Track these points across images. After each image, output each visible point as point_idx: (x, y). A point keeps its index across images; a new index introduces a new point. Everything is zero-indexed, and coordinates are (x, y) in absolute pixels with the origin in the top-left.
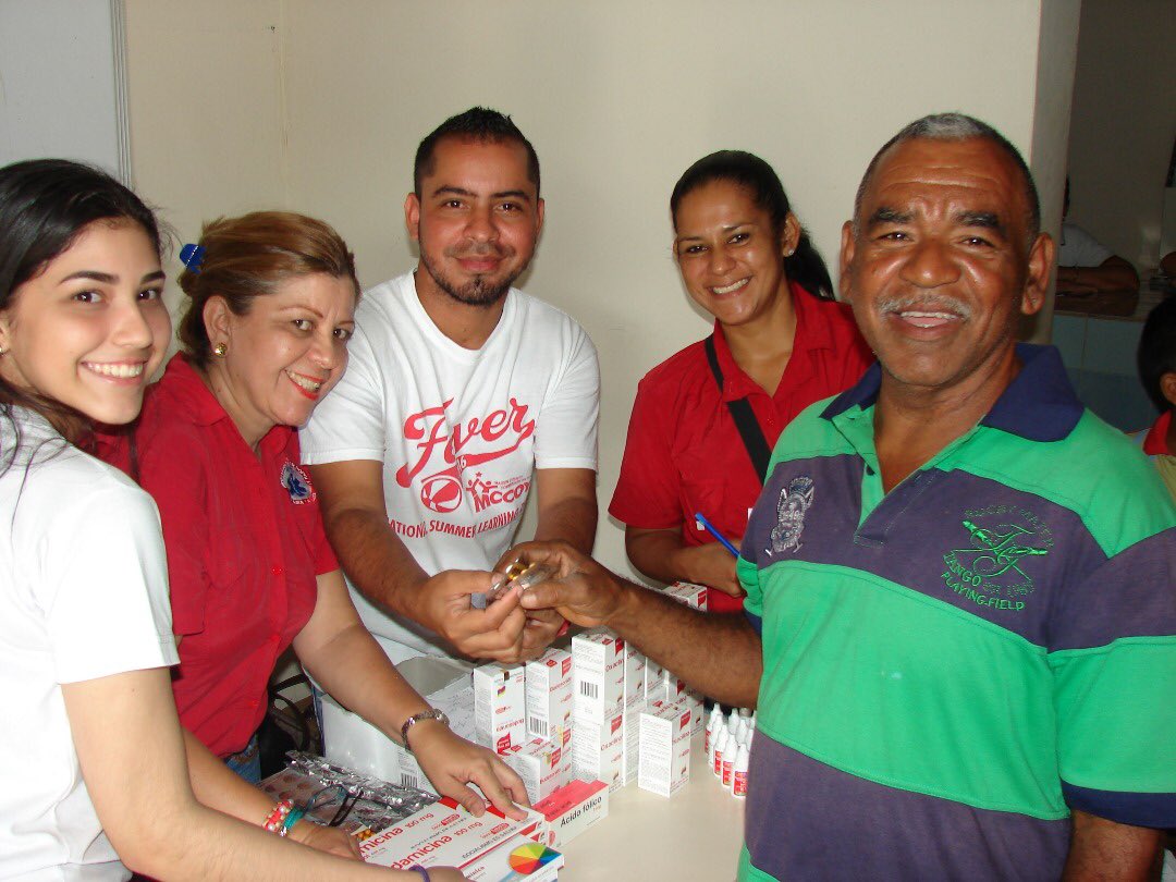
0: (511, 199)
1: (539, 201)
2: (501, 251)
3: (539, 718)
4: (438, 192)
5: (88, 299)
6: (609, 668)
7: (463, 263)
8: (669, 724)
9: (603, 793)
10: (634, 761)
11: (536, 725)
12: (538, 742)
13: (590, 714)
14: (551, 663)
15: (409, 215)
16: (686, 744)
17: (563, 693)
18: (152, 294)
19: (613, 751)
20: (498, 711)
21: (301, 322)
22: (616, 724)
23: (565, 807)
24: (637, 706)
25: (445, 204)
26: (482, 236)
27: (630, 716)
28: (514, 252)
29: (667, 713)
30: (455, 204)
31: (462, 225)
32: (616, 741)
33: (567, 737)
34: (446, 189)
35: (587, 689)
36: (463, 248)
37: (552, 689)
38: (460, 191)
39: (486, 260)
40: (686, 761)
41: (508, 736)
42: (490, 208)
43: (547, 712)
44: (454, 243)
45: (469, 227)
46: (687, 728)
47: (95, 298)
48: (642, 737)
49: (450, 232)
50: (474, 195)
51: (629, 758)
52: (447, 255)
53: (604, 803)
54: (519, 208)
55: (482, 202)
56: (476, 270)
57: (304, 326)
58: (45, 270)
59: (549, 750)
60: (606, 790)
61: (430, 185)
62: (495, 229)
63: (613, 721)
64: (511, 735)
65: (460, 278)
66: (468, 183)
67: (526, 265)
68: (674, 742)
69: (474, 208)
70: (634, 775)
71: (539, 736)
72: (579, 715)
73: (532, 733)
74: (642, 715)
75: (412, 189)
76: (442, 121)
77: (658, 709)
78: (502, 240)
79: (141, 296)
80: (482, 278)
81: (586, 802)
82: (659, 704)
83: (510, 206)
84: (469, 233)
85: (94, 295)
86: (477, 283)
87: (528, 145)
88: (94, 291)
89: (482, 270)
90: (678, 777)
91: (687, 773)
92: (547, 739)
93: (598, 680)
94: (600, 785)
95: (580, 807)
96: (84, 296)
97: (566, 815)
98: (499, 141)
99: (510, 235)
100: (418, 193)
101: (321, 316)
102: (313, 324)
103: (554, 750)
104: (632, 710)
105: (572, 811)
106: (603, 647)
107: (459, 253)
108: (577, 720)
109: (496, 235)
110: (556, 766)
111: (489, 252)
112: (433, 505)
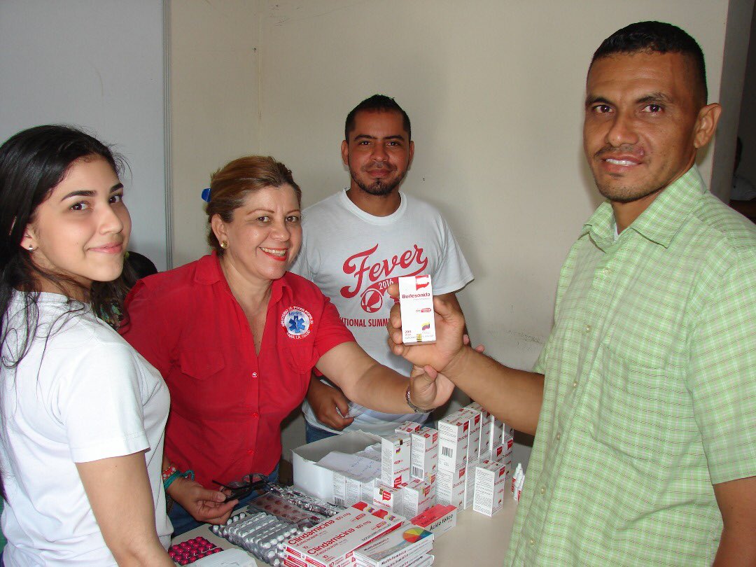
0: (394, 140)
1: (411, 142)
2: (390, 168)
3: (419, 467)
4: (357, 138)
5: (80, 208)
6: (459, 440)
7: (370, 173)
8: (493, 474)
9: (454, 512)
10: (471, 495)
11: (416, 471)
12: (417, 481)
13: (447, 466)
14: (427, 436)
15: (343, 153)
16: (502, 486)
17: (432, 453)
18: (117, 198)
19: (459, 489)
20: (396, 463)
21: (263, 218)
22: (462, 473)
23: (432, 519)
24: (474, 462)
25: (360, 144)
26: (379, 158)
27: (470, 468)
28: (396, 168)
29: (491, 467)
30: (366, 143)
31: (370, 154)
32: (461, 482)
33: (433, 479)
34: (361, 136)
35: (446, 451)
36: (370, 165)
37: (426, 451)
38: (368, 137)
39: (382, 171)
40: (501, 496)
41: (400, 478)
42: (384, 145)
43: (423, 464)
44: (366, 163)
45: (373, 154)
46: (503, 476)
47: (84, 206)
48: (477, 481)
49: (364, 159)
50: (375, 138)
51: (468, 492)
52: (362, 170)
53: (454, 518)
54: (399, 144)
55: (379, 141)
56: (378, 176)
57: (266, 219)
58: (51, 194)
59: (423, 486)
60: (455, 510)
61: (353, 135)
62: (386, 154)
63: (460, 471)
64: (402, 478)
65: (369, 181)
66: (372, 133)
67: (403, 175)
68: (495, 484)
69: (375, 144)
70: (470, 503)
71: (417, 478)
72: (441, 466)
73: (413, 476)
74: (477, 468)
75: (344, 138)
76: (359, 103)
77: (486, 465)
78: (390, 161)
79: (111, 201)
80: (381, 180)
81: (443, 518)
82: (487, 462)
83: (395, 143)
84: (374, 157)
85: (82, 205)
86: (378, 183)
87: (404, 114)
88: (83, 202)
89: (380, 176)
90: (497, 505)
91: (502, 503)
92: (422, 480)
93: (453, 447)
94: (452, 508)
95: (440, 520)
96: (77, 206)
97: (433, 524)
98: (387, 111)
99: (394, 159)
100: (347, 141)
101: (273, 212)
102: (270, 218)
103: (426, 486)
104: (472, 465)
105: (436, 522)
106: (457, 427)
107: (369, 169)
108: (439, 469)
109: (387, 158)
110: (428, 496)
111: (384, 167)
112: (368, 309)
